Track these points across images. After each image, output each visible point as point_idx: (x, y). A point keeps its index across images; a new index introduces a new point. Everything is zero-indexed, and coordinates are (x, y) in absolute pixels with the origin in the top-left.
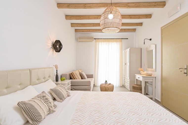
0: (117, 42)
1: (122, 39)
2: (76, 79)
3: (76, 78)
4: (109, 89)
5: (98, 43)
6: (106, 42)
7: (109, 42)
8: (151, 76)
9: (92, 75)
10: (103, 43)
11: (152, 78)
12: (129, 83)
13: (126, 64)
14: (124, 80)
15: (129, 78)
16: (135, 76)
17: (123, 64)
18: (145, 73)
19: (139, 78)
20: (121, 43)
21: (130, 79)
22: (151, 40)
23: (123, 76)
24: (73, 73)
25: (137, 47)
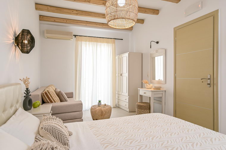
0: (108, 42)
1: (115, 39)
2: (55, 102)
3: (54, 100)
4: (106, 112)
5: (79, 42)
6: (92, 41)
7: (97, 42)
8: (160, 89)
9: (72, 93)
10: (88, 43)
11: (161, 92)
12: (127, 101)
13: (121, 75)
14: (118, 97)
15: (127, 94)
16: (137, 91)
17: (117, 75)
18: (151, 86)
19: (145, 93)
20: (114, 44)
21: (129, 96)
22: (157, 43)
23: (117, 92)
24: (49, 93)
25: (135, 52)
